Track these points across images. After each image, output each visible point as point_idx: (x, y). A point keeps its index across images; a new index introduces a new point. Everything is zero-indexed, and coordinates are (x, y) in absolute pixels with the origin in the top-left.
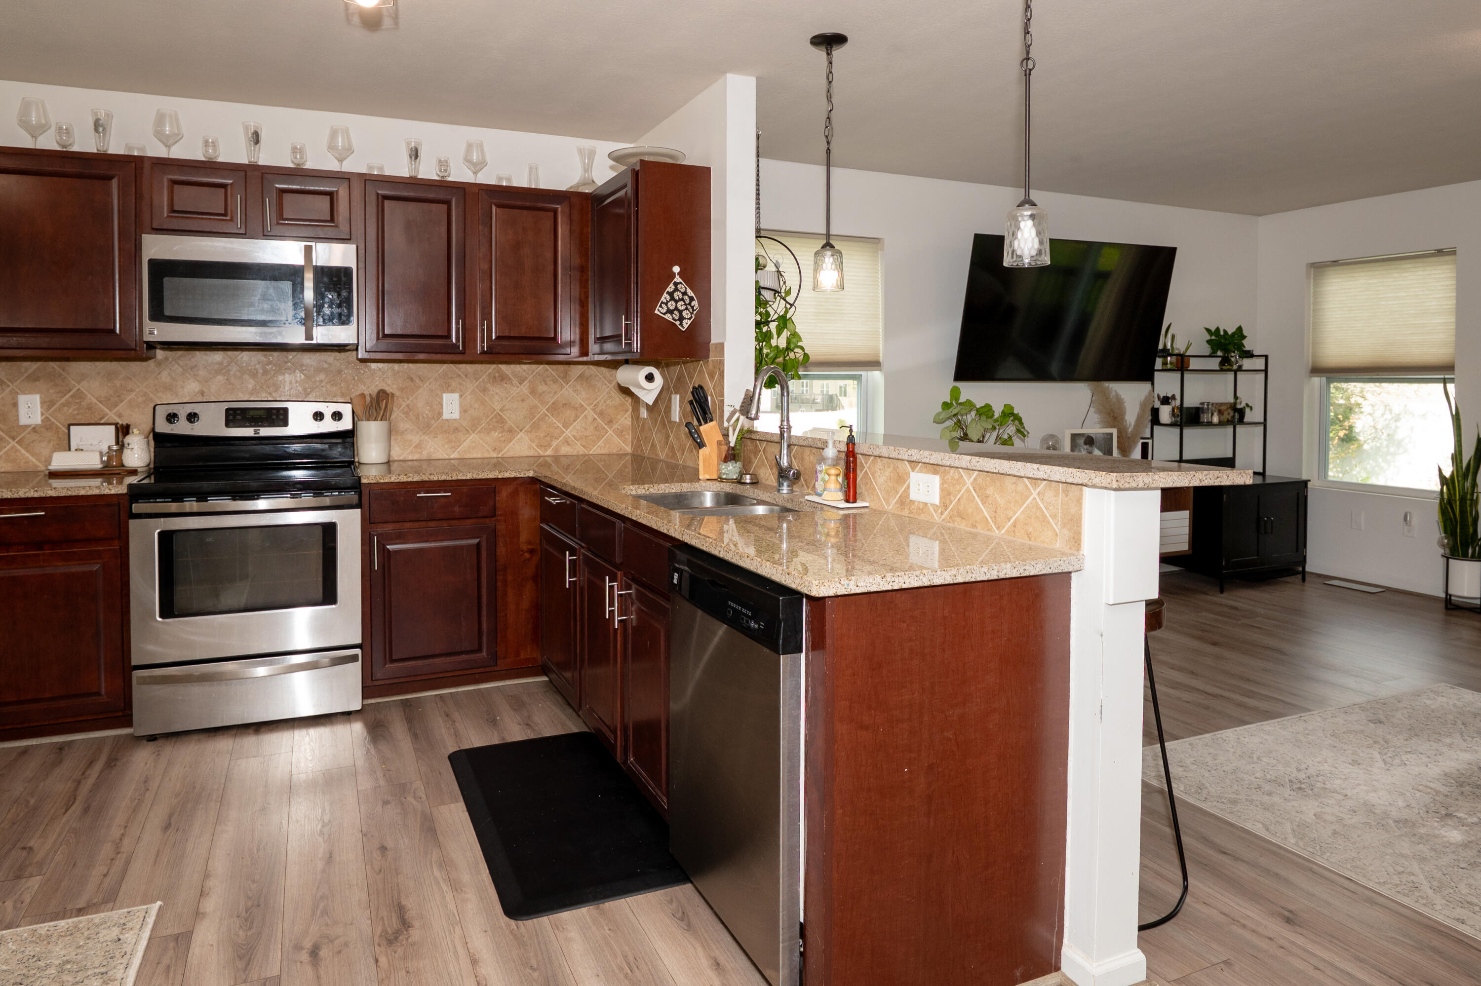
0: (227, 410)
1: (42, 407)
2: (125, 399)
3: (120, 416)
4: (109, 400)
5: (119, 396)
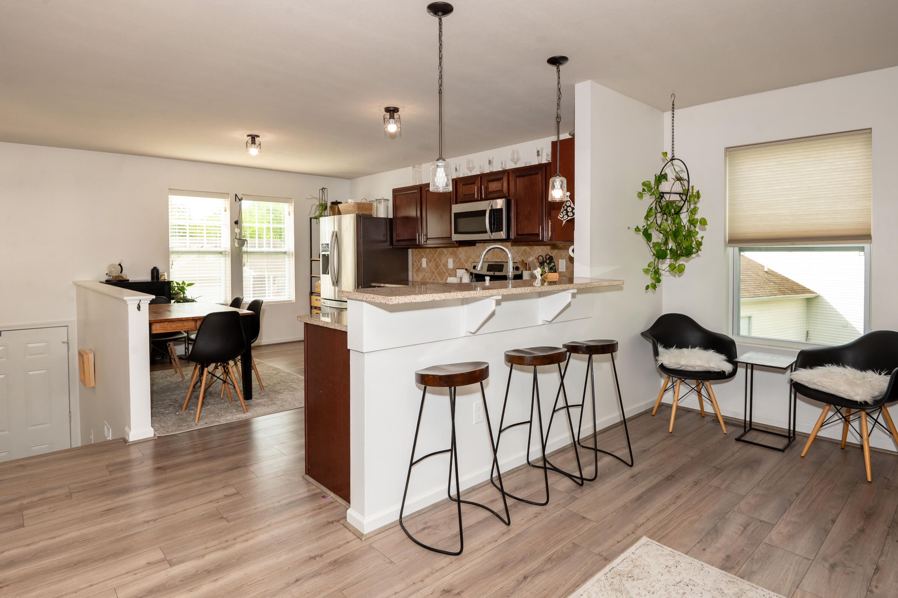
0: (489, 265)
1: (453, 263)
3: (468, 266)
4: (466, 261)
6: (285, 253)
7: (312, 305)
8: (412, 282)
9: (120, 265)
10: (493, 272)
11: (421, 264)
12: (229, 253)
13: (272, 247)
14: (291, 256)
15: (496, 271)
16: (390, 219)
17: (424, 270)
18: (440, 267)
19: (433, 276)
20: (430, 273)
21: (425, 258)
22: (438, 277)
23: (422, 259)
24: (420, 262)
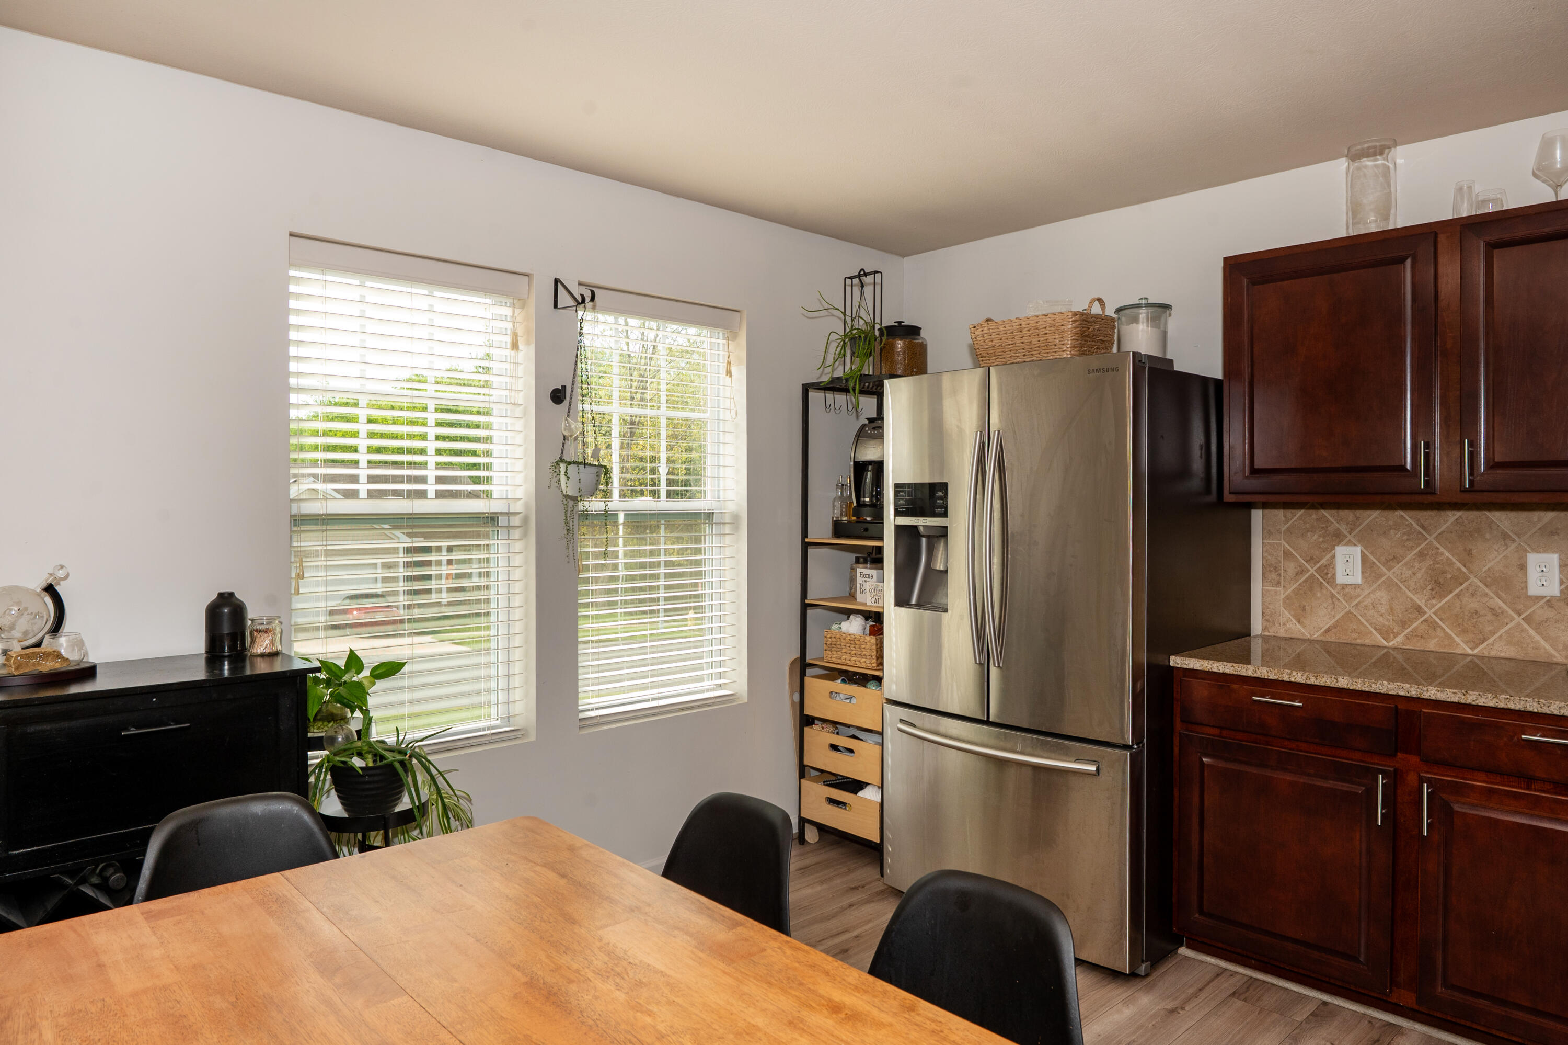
1: (1560, 572)
6: (717, 517)
7: (807, 712)
8: (1265, 639)
9: (50, 589)
11: (1327, 570)
12: (526, 520)
13: (663, 494)
14: (735, 529)
17: (1345, 595)
18: (1462, 587)
19: (1412, 623)
20: (1392, 609)
21: (1355, 545)
22: (1447, 630)
23: (1334, 549)
24: (1323, 562)
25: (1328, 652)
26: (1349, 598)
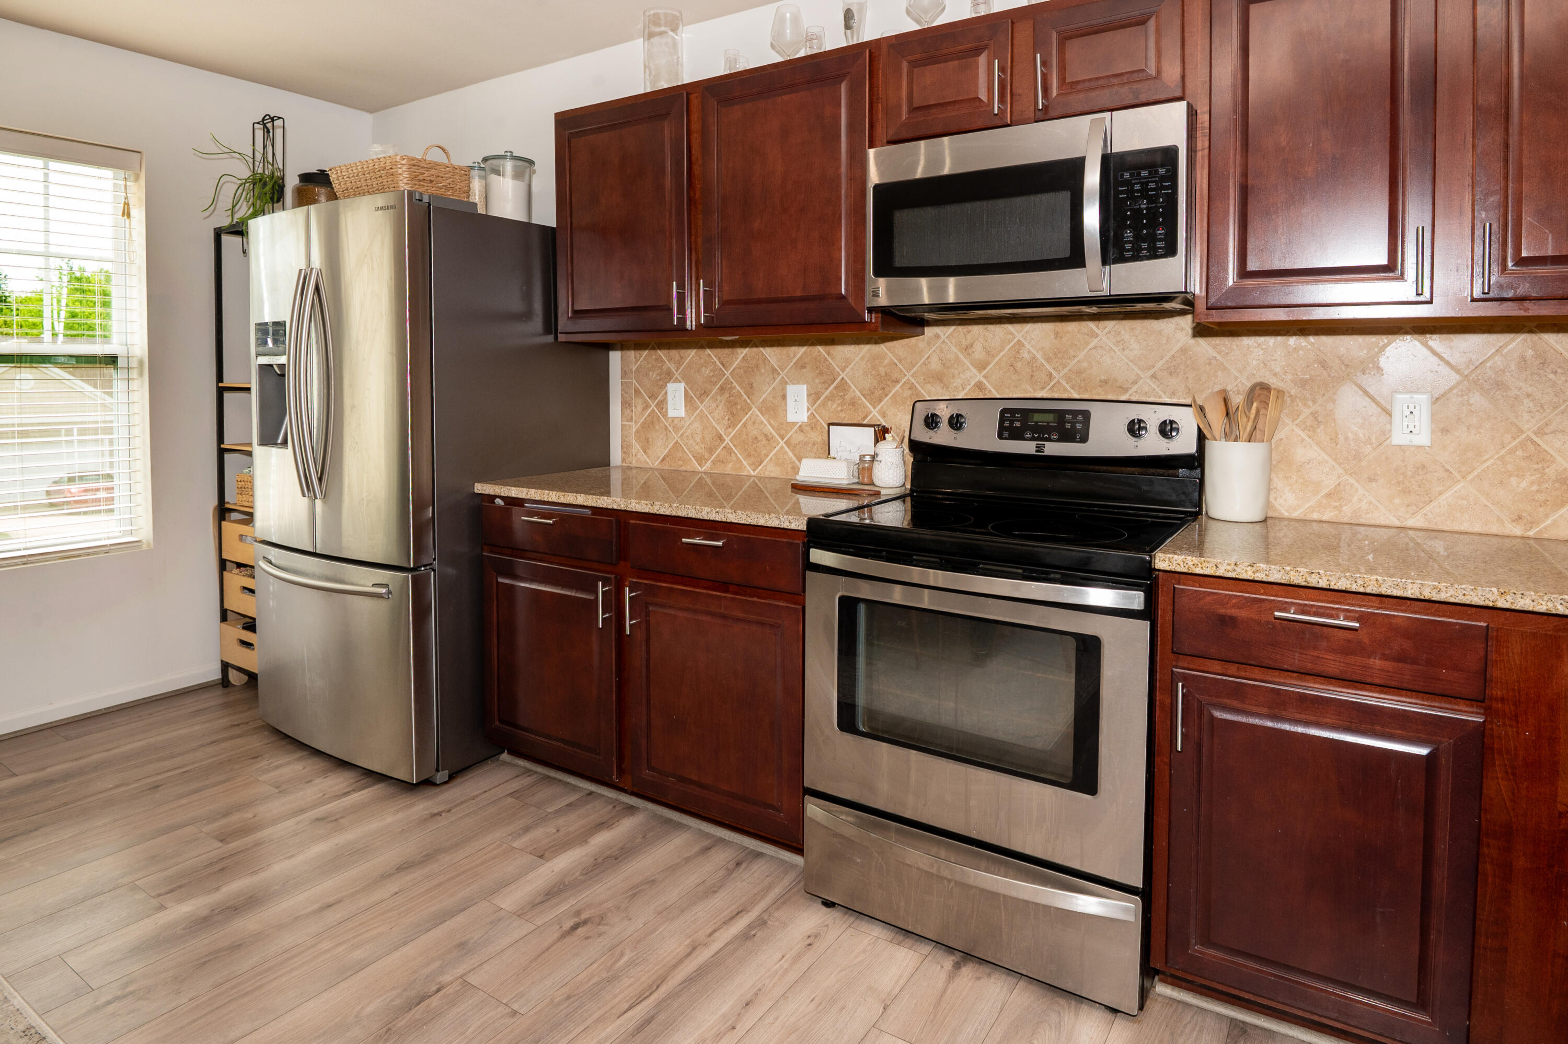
0: (1003, 412)
1: (808, 401)
2: (890, 392)
3: (884, 415)
4: (873, 393)
5: (883, 389)
6: (112, 360)
7: (224, 557)
8: (626, 469)
10: (1034, 444)
11: (662, 405)
14: (134, 374)
15: (1049, 440)
16: (545, 230)
17: (674, 427)
18: (747, 416)
19: (716, 449)
20: (703, 437)
21: (680, 382)
22: (739, 455)
23: (666, 386)
24: (660, 398)
25: (664, 478)
26: (677, 429)
